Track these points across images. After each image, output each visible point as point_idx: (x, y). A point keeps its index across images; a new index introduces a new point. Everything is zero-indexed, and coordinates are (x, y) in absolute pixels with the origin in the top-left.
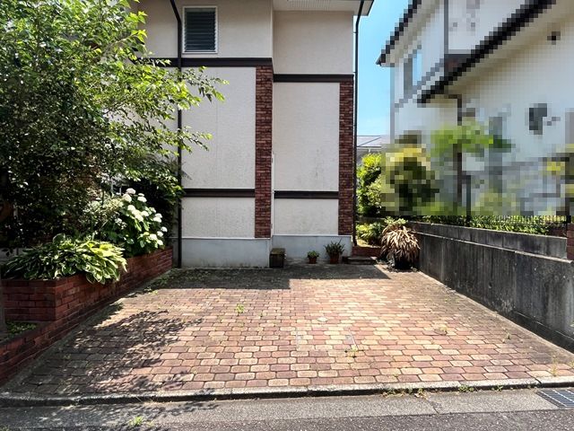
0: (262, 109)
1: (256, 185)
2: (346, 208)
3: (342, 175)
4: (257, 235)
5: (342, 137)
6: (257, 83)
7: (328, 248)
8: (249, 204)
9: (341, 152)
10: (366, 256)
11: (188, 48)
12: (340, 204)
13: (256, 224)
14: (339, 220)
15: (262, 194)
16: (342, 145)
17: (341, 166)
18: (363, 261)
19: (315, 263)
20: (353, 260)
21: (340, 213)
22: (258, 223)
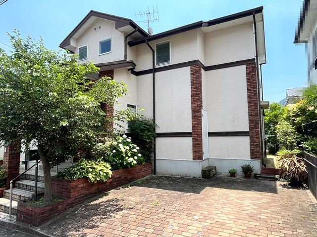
0: (194, 88)
1: (192, 130)
2: (255, 142)
3: (251, 121)
4: (194, 158)
5: (249, 97)
6: (191, 74)
7: (243, 168)
8: (189, 141)
9: (249, 107)
10: (272, 174)
11: (158, 62)
12: (250, 139)
13: (193, 152)
14: (251, 150)
15: (196, 135)
16: (249, 102)
17: (249, 115)
18: (268, 178)
19: (235, 177)
20: (261, 177)
21: (251, 145)
22: (194, 152)
